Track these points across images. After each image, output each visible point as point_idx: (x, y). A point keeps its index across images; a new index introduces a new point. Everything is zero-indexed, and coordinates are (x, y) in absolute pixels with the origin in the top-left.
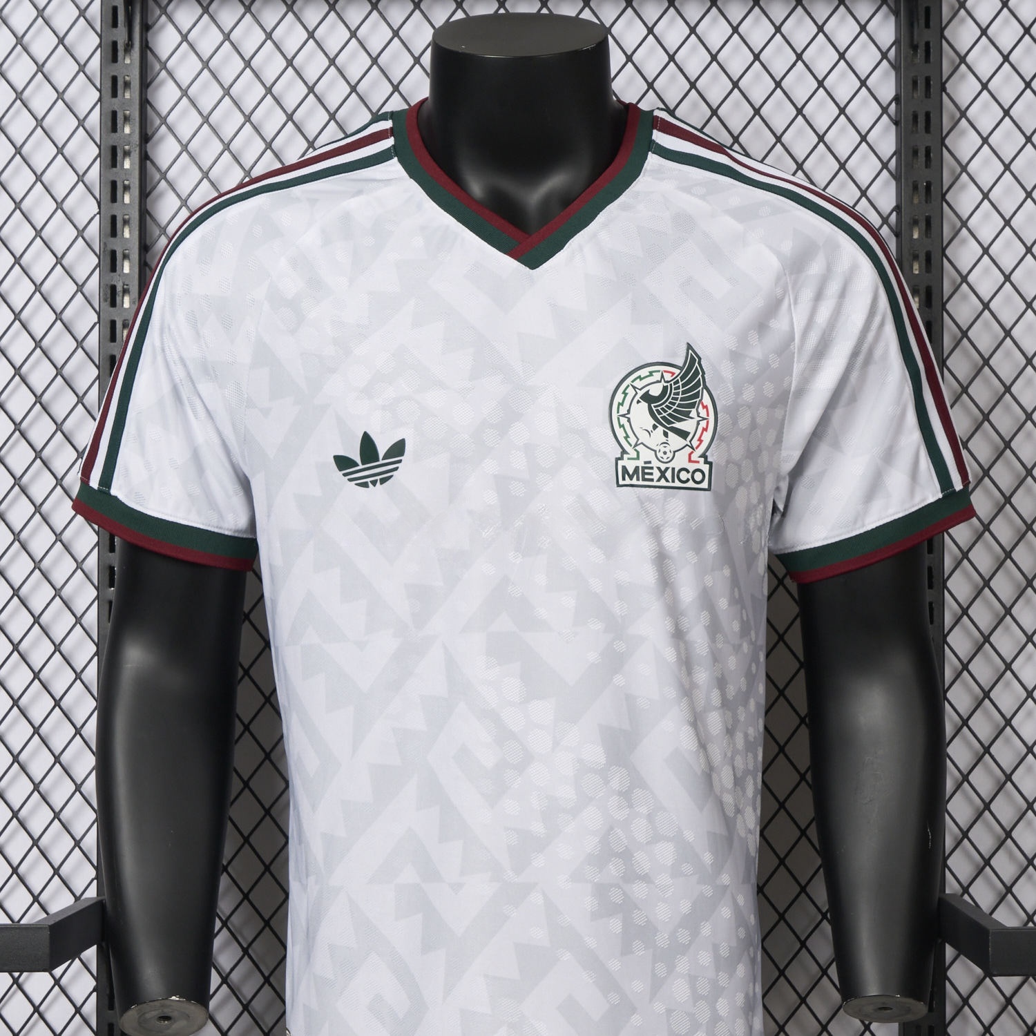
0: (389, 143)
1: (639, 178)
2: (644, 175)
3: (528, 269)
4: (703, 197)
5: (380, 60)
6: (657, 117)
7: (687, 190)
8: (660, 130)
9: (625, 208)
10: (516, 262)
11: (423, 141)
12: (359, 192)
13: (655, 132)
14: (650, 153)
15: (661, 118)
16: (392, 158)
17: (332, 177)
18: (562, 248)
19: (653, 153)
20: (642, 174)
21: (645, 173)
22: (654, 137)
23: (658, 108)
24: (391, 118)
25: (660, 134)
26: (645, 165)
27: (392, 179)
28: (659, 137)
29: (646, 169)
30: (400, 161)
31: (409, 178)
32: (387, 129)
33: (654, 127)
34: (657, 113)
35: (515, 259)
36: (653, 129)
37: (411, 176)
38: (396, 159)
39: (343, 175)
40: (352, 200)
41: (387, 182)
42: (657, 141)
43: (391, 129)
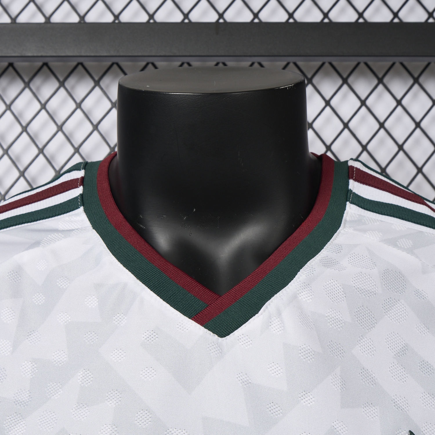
0: (77, 192)
1: (340, 228)
2: (344, 227)
3: (216, 336)
4: (410, 251)
5: (100, 127)
6: (352, 167)
7: (393, 242)
8: (356, 180)
9: (328, 263)
10: (202, 328)
11: (111, 190)
12: (37, 244)
13: (351, 182)
14: (348, 203)
15: (356, 168)
16: (77, 208)
17: (14, 227)
18: (257, 313)
19: (352, 203)
20: (342, 225)
21: (345, 224)
22: (351, 187)
23: (352, 159)
24: (84, 168)
25: (356, 184)
26: (345, 215)
27: (73, 230)
28: (355, 186)
29: (346, 220)
30: (86, 211)
31: (92, 228)
32: (78, 179)
33: (350, 176)
34: (351, 163)
35: (202, 324)
36: (349, 178)
37: (94, 227)
38: (82, 208)
39: (26, 224)
40: (26, 252)
41: (67, 232)
42: (354, 191)
43: (83, 178)
